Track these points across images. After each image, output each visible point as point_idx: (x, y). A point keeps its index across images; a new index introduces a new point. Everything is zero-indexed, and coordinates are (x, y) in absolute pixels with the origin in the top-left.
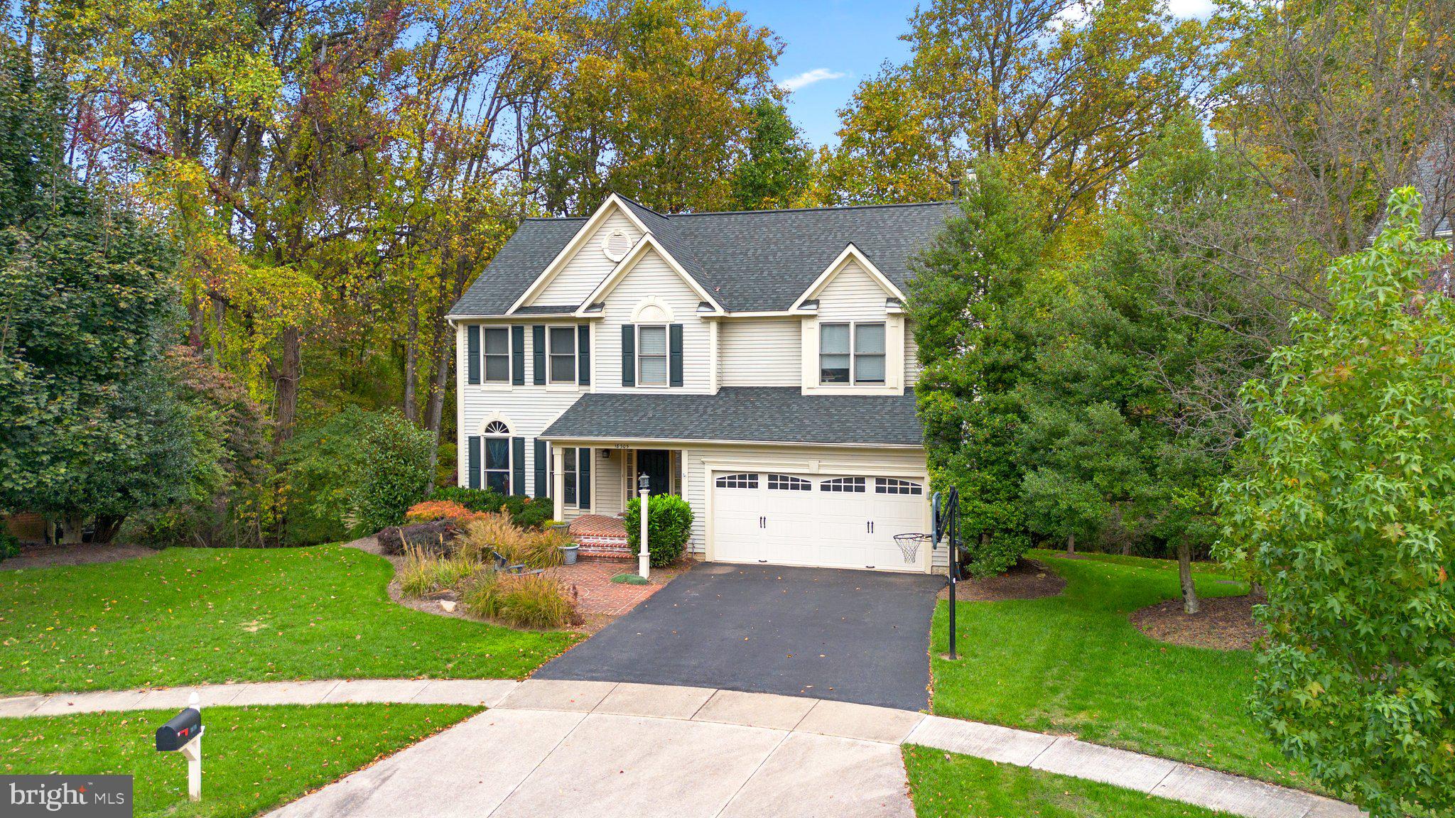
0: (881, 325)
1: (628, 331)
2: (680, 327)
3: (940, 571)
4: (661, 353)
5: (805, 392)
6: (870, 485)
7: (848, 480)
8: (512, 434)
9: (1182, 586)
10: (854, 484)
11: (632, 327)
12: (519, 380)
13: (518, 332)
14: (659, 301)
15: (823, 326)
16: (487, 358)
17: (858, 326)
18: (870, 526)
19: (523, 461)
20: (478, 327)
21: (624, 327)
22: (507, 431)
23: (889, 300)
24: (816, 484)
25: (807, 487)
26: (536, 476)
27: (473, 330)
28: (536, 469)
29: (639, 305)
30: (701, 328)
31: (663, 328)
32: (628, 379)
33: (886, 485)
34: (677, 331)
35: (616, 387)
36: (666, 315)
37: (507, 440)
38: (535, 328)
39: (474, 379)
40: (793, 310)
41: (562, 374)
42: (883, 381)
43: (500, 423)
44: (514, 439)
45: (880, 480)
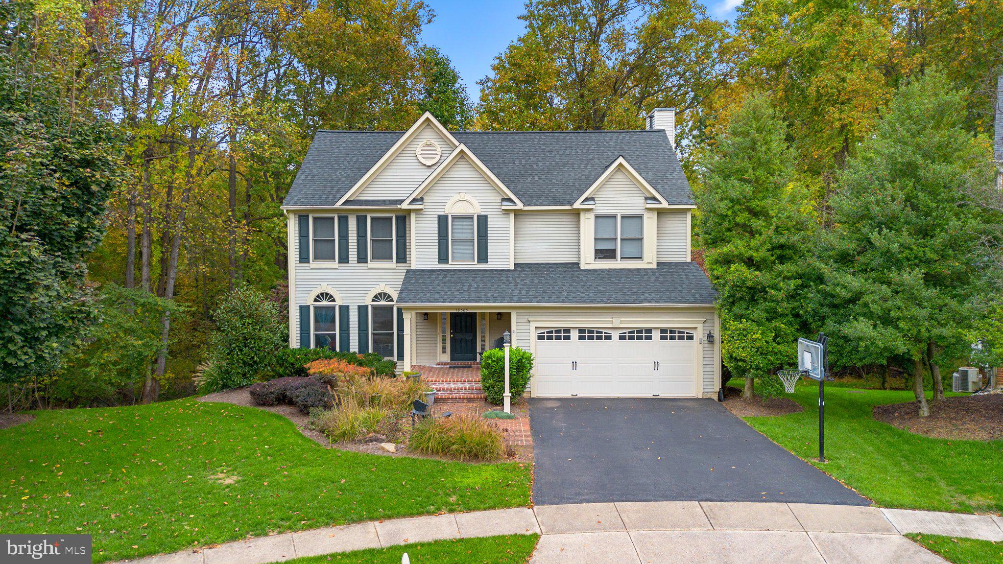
0: (640, 217)
1: (442, 220)
2: (486, 217)
3: (709, 396)
4: (470, 237)
5: (583, 267)
6: (656, 335)
7: (640, 331)
8: (339, 302)
9: (917, 398)
10: (645, 334)
11: (446, 217)
12: (344, 259)
13: (343, 221)
14: (468, 197)
15: (597, 217)
16: (315, 241)
17: (623, 217)
18: (656, 365)
19: (348, 324)
20: (308, 216)
21: (439, 217)
22: (334, 301)
23: (646, 198)
24: (615, 335)
25: (608, 338)
26: (359, 336)
27: (303, 218)
28: (359, 330)
29: (453, 200)
30: (502, 218)
31: (471, 218)
32: (443, 257)
33: (668, 334)
34: (483, 220)
35: (433, 264)
36: (475, 208)
37: (333, 308)
38: (358, 217)
39: (304, 258)
40: (577, 205)
41: (382, 254)
42: (641, 258)
43: (327, 294)
44: (340, 307)
45: (663, 331)
